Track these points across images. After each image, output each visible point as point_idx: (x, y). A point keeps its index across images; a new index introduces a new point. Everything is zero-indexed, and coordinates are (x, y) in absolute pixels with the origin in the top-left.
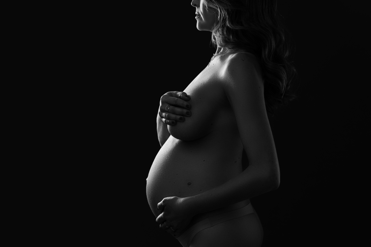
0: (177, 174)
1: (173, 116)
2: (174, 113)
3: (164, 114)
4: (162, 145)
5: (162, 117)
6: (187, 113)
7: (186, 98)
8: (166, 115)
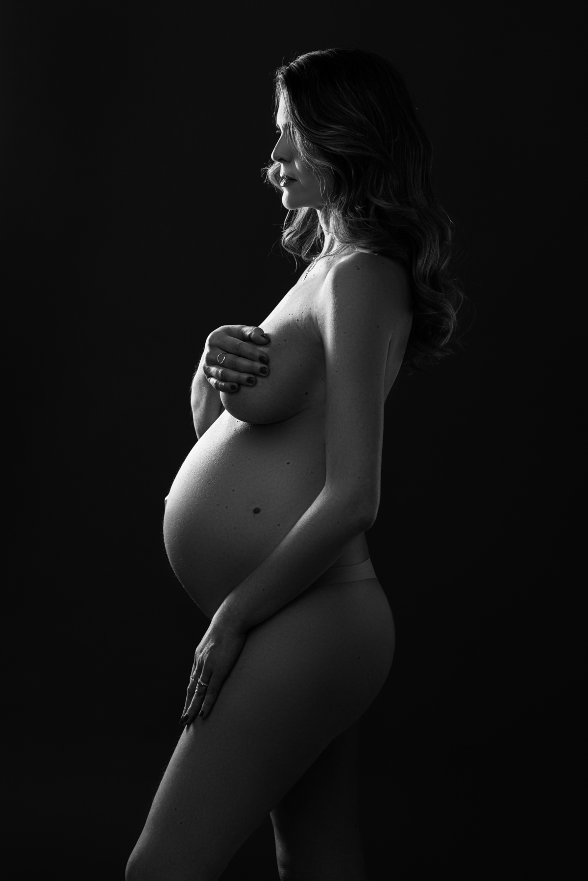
0: (233, 491)
1: (233, 374)
2: (235, 368)
3: (213, 369)
4: (201, 435)
5: (208, 374)
6: (262, 370)
7: (263, 339)
8: (217, 372)
